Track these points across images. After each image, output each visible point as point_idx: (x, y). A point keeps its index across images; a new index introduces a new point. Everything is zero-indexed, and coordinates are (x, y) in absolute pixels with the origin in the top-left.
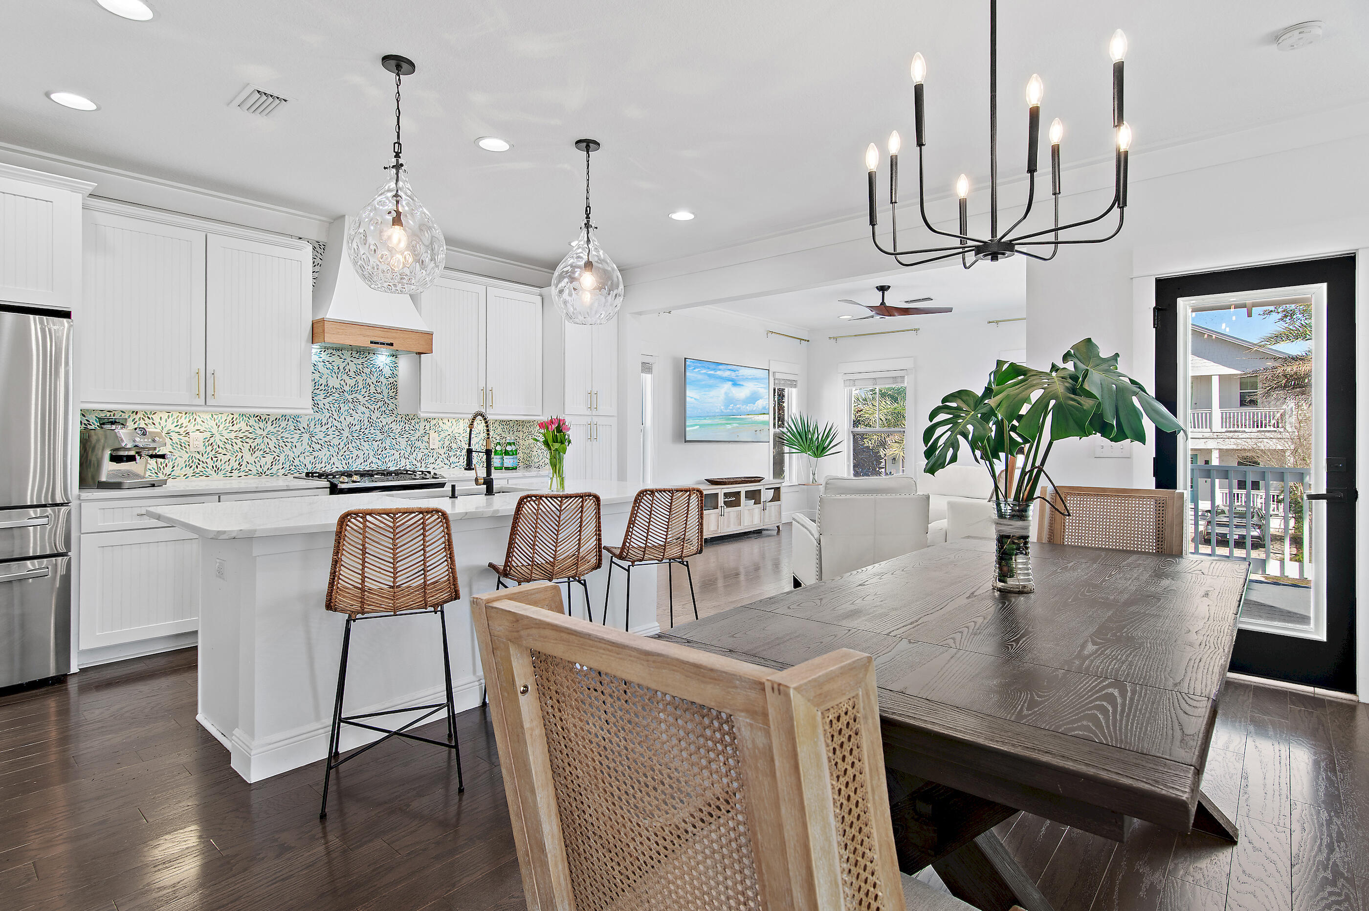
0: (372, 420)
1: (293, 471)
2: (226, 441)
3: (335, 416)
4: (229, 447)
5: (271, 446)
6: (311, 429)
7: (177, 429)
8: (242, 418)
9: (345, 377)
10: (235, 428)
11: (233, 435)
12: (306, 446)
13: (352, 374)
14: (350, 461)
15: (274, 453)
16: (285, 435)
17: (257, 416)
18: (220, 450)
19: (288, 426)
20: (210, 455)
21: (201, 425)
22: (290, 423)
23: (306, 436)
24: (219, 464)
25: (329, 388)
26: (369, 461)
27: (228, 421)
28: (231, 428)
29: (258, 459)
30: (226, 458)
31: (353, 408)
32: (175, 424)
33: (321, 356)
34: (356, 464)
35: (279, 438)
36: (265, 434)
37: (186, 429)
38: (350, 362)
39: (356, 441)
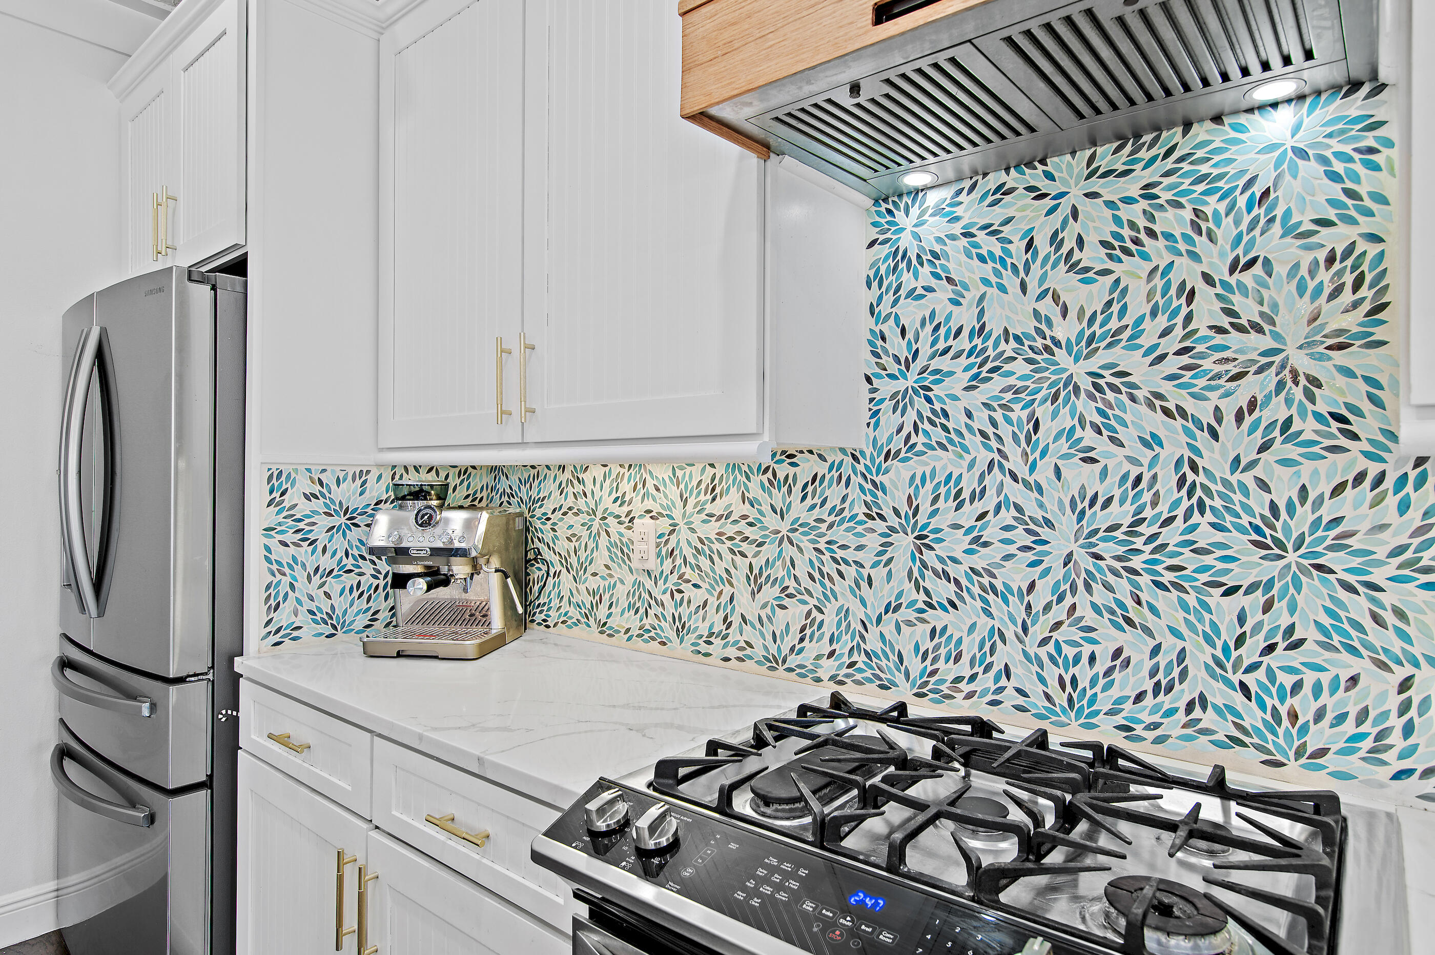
0: (1201, 479)
1: (860, 670)
2: (699, 546)
3: (1015, 462)
4: (705, 563)
5: (801, 571)
6: (922, 519)
7: (616, 509)
8: (732, 478)
9: (1060, 278)
10: (717, 508)
11: (713, 528)
12: (901, 582)
13: (1092, 256)
14: (1084, 674)
15: (806, 597)
16: (840, 534)
17: (766, 470)
18: (689, 573)
19: (847, 505)
20: (670, 585)
21: (654, 500)
22: (854, 492)
23: (904, 543)
24: (684, 611)
25: (990, 343)
26: (1184, 693)
27: (703, 486)
28: (709, 508)
29: (768, 610)
30: (698, 596)
31: (1098, 420)
32: (614, 496)
33: (959, 211)
34: (1115, 692)
35: (822, 546)
36: (784, 527)
37: (630, 508)
38: (1085, 206)
39: (1111, 578)
